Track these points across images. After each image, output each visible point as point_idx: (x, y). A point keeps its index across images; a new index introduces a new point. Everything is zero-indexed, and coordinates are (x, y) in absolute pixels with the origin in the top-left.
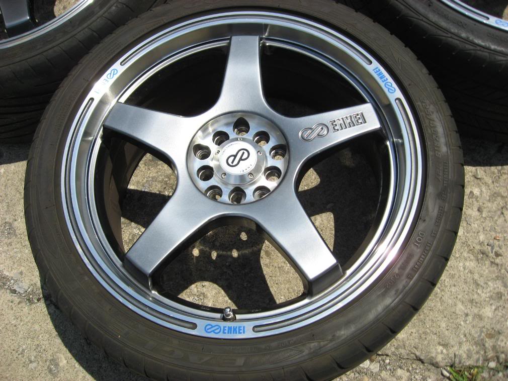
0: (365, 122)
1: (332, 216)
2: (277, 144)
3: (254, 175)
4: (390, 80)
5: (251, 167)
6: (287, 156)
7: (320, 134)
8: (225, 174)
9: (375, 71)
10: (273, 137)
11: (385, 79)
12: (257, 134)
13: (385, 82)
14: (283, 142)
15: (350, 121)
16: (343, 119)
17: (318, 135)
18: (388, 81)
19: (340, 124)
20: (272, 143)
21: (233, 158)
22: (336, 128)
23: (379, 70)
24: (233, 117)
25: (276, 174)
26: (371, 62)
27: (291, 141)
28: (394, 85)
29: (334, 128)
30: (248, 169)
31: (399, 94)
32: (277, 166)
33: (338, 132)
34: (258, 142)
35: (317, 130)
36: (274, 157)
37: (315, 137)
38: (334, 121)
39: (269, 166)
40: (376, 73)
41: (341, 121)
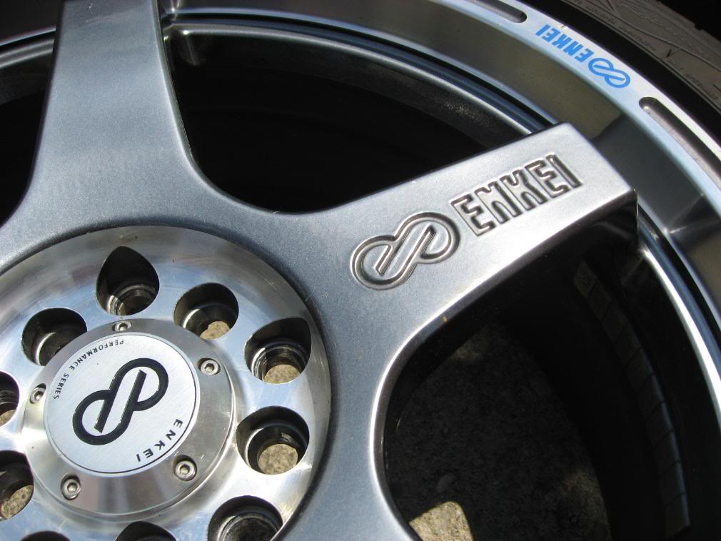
0: (577, 184)
1: (459, 512)
2: (269, 321)
3: (200, 459)
4: (599, 52)
5: (179, 431)
6: (316, 359)
7: (431, 251)
8: (74, 479)
9: (544, 34)
10: (252, 299)
11: (583, 51)
12: (189, 301)
13: (588, 60)
14: (293, 310)
15: (525, 189)
16: (496, 185)
17: (424, 256)
18: (593, 57)
19: (494, 204)
20: (251, 320)
21: (99, 405)
22: (484, 219)
23: (556, 32)
24: (93, 246)
25: (288, 437)
26: (522, 17)
27: (323, 296)
28: (619, 64)
29: (474, 220)
30: (169, 443)
31: (642, 87)
32: (284, 405)
33: (494, 231)
34: (198, 327)
35: (413, 240)
36: (263, 371)
37: (415, 265)
38: (470, 198)
39: (253, 409)
40: (548, 40)
41: (495, 196)
